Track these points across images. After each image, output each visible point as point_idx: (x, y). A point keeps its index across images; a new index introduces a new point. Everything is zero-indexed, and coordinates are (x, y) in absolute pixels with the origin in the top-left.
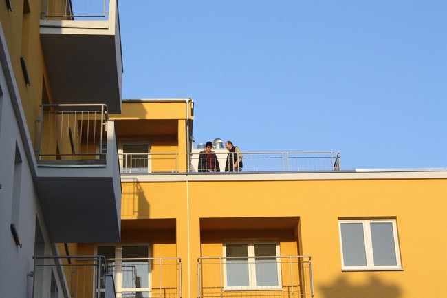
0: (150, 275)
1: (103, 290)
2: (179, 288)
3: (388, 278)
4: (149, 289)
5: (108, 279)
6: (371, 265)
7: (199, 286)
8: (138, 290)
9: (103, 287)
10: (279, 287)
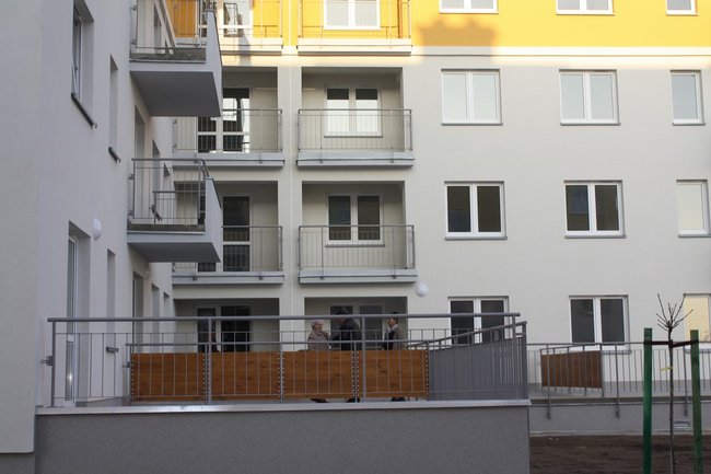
0: (251, 12)
1: (205, 27)
2: (280, 26)
3: (484, 21)
4: (251, 26)
5: (210, 15)
6: (468, 8)
7: (300, 25)
8: (240, 27)
9: (205, 23)
10: (378, 27)
